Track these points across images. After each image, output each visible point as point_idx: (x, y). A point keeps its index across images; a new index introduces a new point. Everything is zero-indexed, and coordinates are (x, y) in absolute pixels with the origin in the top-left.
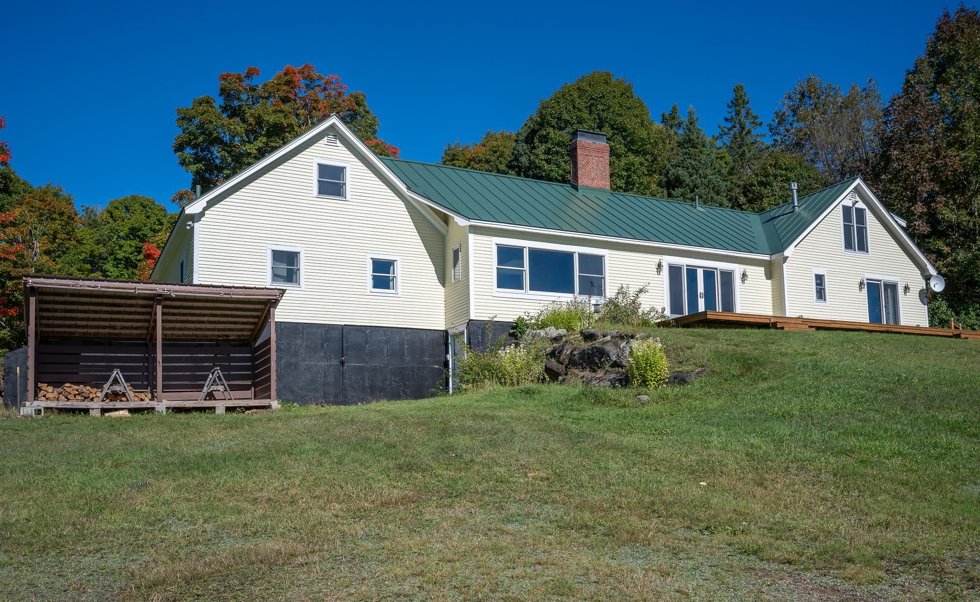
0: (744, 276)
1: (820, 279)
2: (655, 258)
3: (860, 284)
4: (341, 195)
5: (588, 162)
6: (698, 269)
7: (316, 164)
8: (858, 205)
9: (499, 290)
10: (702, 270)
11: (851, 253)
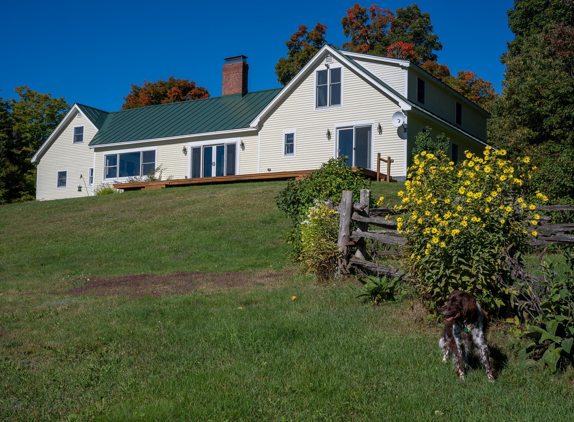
0: (242, 145)
1: (290, 138)
2: (181, 146)
3: (329, 134)
4: (82, 140)
5: (229, 79)
6: (213, 147)
7: (74, 129)
8: (332, 66)
9: (106, 179)
10: (216, 146)
11: (322, 110)
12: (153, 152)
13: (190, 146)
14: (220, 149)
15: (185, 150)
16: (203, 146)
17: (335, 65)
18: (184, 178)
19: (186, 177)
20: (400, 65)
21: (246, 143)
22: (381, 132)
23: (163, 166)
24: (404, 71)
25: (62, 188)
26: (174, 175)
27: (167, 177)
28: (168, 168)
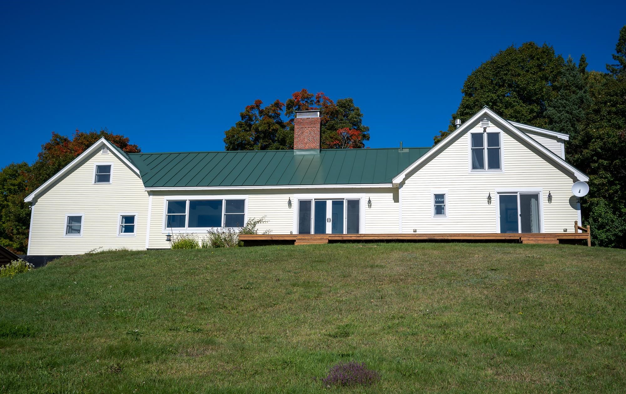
0: (369, 202)
1: (439, 199)
2: (286, 197)
3: (489, 198)
4: (108, 181)
5: (303, 133)
6: (327, 201)
7: (95, 166)
8: (489, 130)
9: (167, 229)
10: (331, 201)
11: (479, 173)
12: (242, 202)
13: (296, 198)
14: (338, 204)
15: (290, 203)
16: (315, 199)
17: (493, 129)
18: (289, 234)
19: (291, 232)
20: (559, 137)
21: (373, 200)
22: (551, 200)
23: (266, 218)
24: (560, 143)
25: (74, 237)
26: (273, 229)
27: (263, 231)
28: (271, 220)
